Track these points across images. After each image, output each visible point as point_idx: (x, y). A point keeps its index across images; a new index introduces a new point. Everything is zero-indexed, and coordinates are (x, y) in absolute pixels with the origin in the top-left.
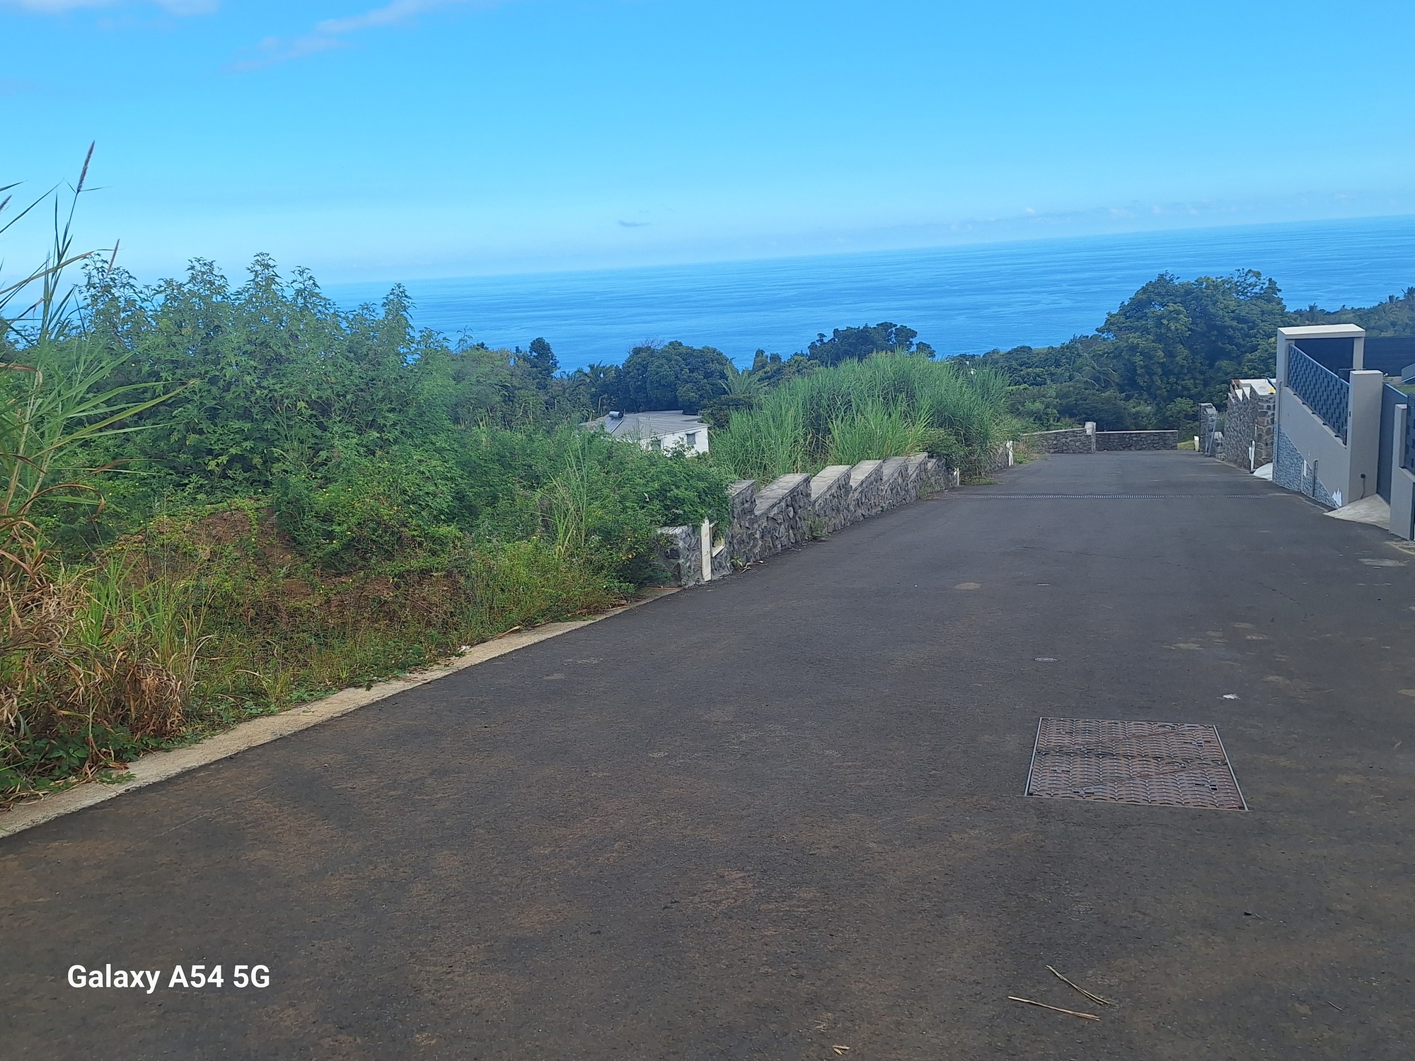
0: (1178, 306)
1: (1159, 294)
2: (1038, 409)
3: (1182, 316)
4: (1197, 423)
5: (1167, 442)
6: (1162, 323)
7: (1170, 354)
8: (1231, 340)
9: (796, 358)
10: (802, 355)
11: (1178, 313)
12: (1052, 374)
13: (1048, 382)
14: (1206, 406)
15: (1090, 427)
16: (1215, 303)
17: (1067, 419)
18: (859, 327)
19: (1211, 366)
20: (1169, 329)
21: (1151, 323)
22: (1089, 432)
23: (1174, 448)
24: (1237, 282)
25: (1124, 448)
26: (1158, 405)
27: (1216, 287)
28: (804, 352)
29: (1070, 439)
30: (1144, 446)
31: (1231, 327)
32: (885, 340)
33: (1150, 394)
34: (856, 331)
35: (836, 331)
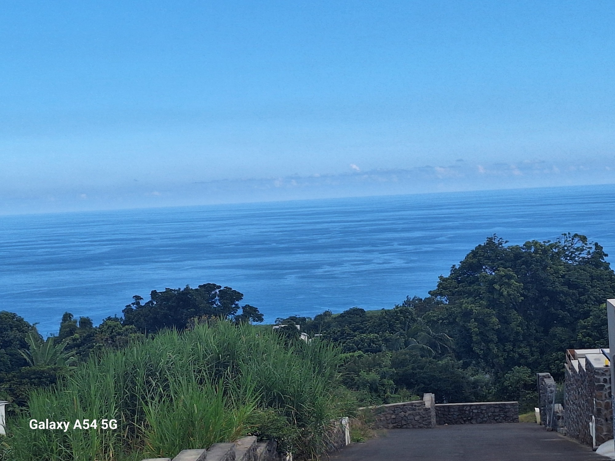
0: (509, 271)
1: (488, 258)
2: (375, 380)
3: (513, 281)
4: (536, 394)
5: (508, 414)
6: (494, 288)
7: (504, 321)
8: (563, 305)
9: (109, 323)
10: (116, 319)
11: (510, 277)
12: (386, 340)
13: (384, 348)
14: (544, 377)
15: (428, 399)
16: (544, 268)
17: (405, 390)
18: (180, 289)
19: (546, 332)
20: (501, 294)
21: (483, 287)
22: (428, 404)
23: (515, 420)
24: (565, 246)
25: (465, 421)
26: (496, 373)
27: (545, 251)
28: (119, 317)
29: (410, 412)
30: (485, 419)
31: (562, 292)
32: (209, 303)
33: (487, 362)
34: (176, 293)
35: (154, 293)
